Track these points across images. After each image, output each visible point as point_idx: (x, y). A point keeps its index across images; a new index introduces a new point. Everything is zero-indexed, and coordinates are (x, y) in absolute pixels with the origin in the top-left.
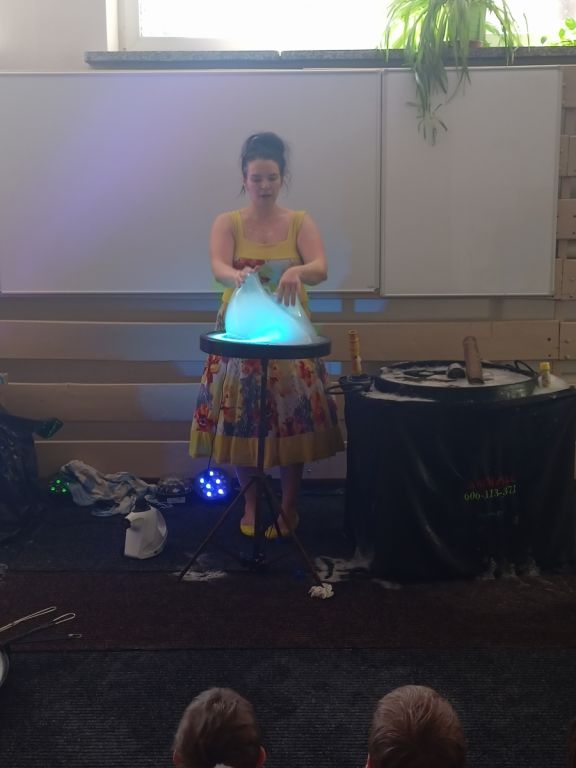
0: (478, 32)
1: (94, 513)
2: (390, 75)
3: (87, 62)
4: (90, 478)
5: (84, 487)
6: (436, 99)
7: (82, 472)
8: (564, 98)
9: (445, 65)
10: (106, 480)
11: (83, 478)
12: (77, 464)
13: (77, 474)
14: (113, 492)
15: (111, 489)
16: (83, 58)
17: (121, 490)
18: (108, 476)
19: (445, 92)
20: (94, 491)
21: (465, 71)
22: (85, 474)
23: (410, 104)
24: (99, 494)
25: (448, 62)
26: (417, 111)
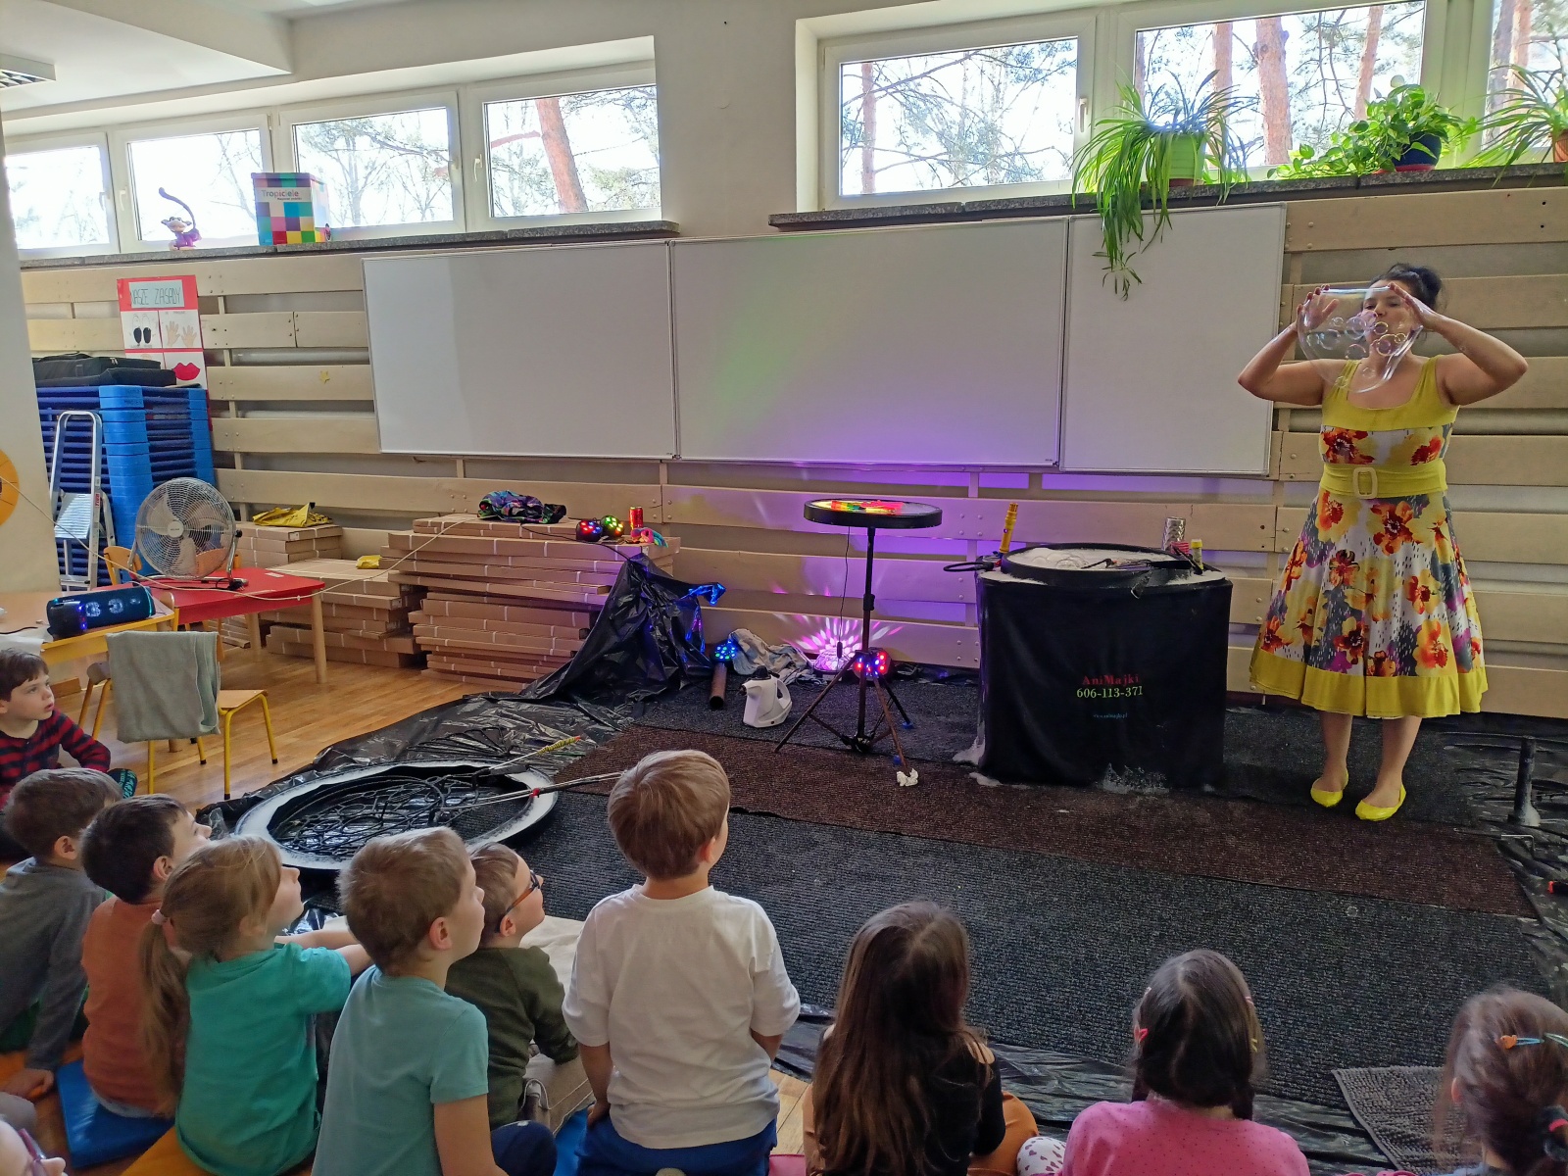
2: (1079, 223)
4: (753, 647)
5: (747, 656)
6: (1129, 246)
7: (745, 641)
8: (1287, 241)
9: (1141, 208)
10: (770, 651)
11: (746, 647)
12: (742, 633)
13: (741, 642)
14: (773, 663)
15: (772, 660)
16: (767, 220)
17: (780, 662)
18: (771, 648)
19: (1140, 237)
20: (755, 661)
21: (1164, 214)
22: (749, 643)
23: (1097, 255)
25: (1146, 204)
26: (1106, 262)
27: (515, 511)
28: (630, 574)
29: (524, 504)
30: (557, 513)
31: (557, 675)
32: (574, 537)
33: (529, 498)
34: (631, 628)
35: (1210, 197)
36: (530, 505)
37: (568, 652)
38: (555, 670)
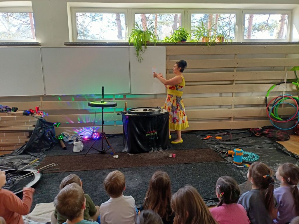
0: (149, 39)
1: (68, 143)
2: (130, 48)
3: (65, 44)
4: (68, 135)
6: (140, 53)
7: (66, 134)
8: (166, 53)
9: (142, 46)
10: (72, 136)
11: (66, 136)
12: (65, 133)
13: (65, 135)
14: (73, 138)
16: (64, 44)
19: (142, 51)
21: (146, 47)
23: (135, 54)
24: (70, 139)
25: (143, 45)
26: (136, 55)
27: (4, 110)
28: (39, 122)
29: (6, 108)
30: (16, 109)
31: (22, 148)
32: (22, 115)
33: (7, 106)
34: (41, 134)
35: (153, 45)
36: (8, 108)
37: (24, 142)
38: (21, 147)
